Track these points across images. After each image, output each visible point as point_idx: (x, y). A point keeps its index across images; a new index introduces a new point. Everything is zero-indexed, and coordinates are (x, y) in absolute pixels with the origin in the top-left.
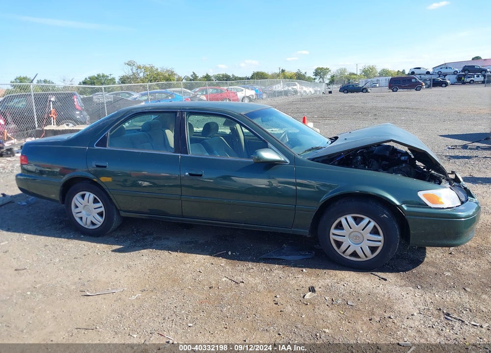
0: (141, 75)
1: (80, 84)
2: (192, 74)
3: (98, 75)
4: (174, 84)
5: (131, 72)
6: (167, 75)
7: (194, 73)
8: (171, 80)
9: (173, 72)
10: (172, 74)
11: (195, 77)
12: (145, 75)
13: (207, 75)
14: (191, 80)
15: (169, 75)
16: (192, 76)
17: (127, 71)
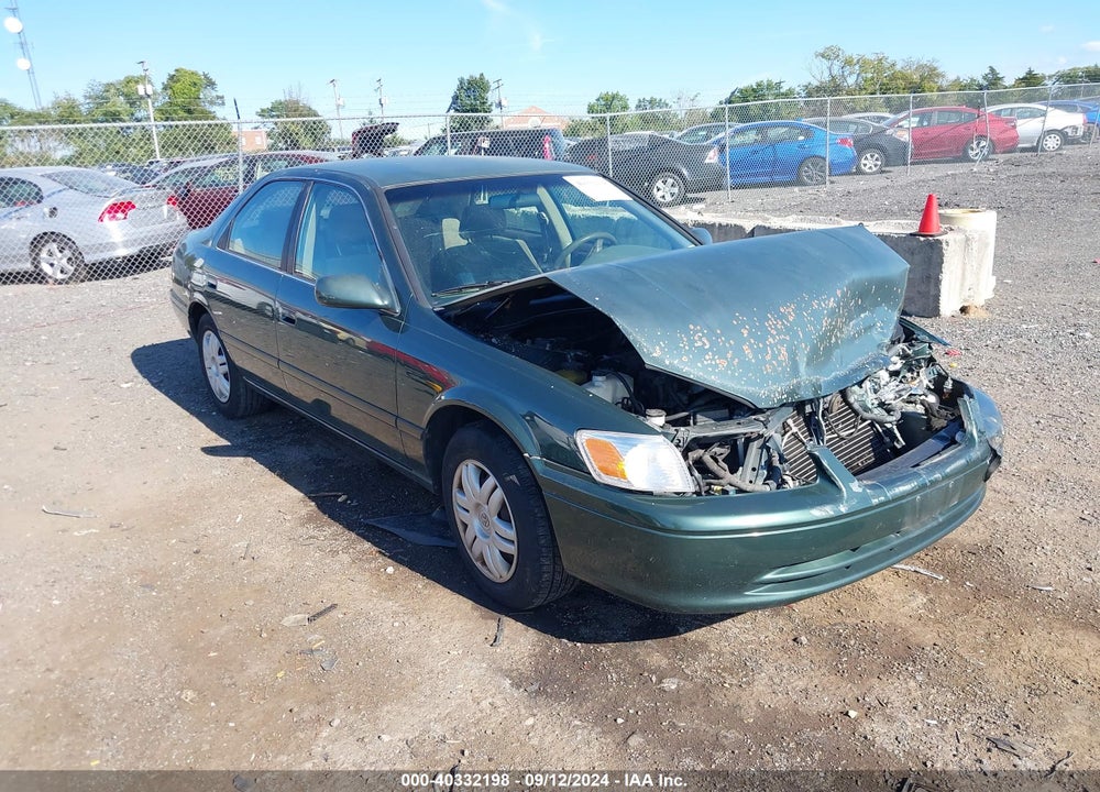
0: (851, 80)
1: (721, 103)
2: (988, 71)
3: (758, 85)
4: (930, 100)
5: (826, 74)
6: (916, 78)
7: (992, 69)
8: (923, 91)
9: (935, 69)
10: (931, 74)
11: (994, 80)
12: (860, 79)
13: (1030, 72)
14: (981, 88)
15: (922, 78)
16: (984, 78)
17: (818, 73)
